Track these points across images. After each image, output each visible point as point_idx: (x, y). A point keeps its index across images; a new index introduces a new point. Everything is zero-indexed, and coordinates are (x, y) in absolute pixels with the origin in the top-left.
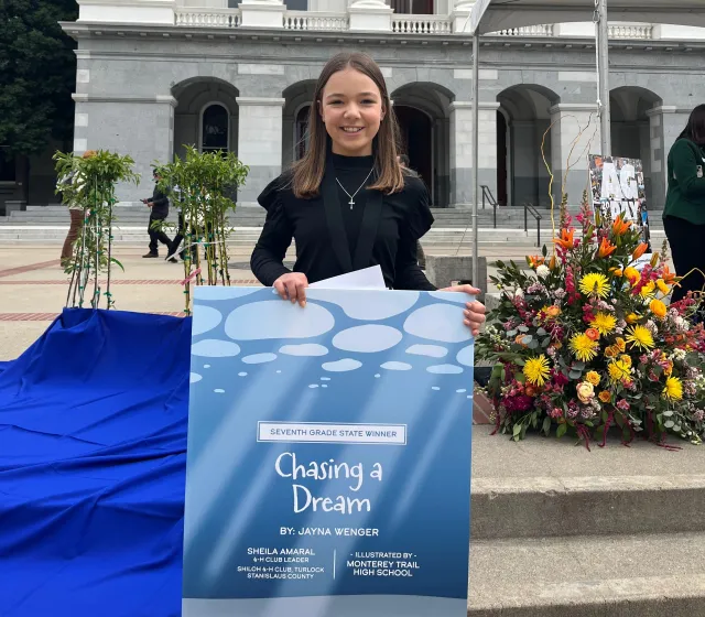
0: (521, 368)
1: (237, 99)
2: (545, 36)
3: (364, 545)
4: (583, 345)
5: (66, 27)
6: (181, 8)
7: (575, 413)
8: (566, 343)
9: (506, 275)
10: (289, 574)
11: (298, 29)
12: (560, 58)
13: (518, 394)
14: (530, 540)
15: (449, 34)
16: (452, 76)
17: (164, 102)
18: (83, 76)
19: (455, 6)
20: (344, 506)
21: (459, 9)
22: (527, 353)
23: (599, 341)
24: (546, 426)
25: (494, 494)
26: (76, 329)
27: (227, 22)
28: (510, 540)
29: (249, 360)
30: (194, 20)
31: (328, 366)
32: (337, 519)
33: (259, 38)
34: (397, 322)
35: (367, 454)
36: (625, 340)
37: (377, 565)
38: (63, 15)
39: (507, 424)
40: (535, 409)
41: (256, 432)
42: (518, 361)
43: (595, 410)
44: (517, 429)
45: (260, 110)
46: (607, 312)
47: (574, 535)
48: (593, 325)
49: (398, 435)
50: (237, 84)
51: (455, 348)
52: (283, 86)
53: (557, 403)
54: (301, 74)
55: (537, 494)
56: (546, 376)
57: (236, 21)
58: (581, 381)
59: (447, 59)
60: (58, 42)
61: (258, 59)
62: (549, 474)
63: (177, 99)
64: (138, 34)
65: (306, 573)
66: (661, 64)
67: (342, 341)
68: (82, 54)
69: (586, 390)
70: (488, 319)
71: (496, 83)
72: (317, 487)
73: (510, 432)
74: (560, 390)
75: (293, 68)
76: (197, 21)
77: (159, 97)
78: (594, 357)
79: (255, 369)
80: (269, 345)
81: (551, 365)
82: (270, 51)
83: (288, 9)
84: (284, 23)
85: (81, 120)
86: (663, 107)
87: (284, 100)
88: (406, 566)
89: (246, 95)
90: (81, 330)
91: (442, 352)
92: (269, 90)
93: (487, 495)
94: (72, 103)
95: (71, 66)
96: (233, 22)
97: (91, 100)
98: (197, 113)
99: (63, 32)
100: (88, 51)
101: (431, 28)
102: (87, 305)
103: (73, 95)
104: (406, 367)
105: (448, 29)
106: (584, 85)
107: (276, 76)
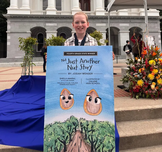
0: (136, 82)
1: (46, 31)
2: (116, 16)
4: (151, 76)
5: (4, 15)
6: (32, 10)
7: (151, 92)
8: (146, 76)
9: (130, 62)
11: (60, 15)
12: (120, 21)
13: (137, 88)
14: (148, 120)
15: (94, 15)
16: (96, 25)
17: (29, 33)
18: (9, 27)
19: (96, 9)
21: (97, 10)
22: (138, 79)
23: (155, 75)
24: (143, 96)
25: (139, 110)
26: (26, 80)
27: (43, 14)
28: (144, 120)
30: (35, 13)
33: (51, 17)
36: (160, 75)
38: (3, 13)
39: (134, 96)
40: (140, 92)
42: (136, 81)
43: (155, 91)
44: (137, 97)
46: (156, 69)
47: (158, 118)
48: (153, 72)
50: (46, 28)
52: (57, 28)
53: (146, 90)
54: (61, 25)
55: (149, 109)
56: (143, 84)
57: (45, 13)
58: (151, 84)
59: (94, 21)
60: (2, 19)
61: (50, 22)
62: (149, 105)
63: (31, 32)
64: (22, 17)
66: (142, 22)
68: (8, 22)
69: (153, 86)
70: (127, 72)
71: (106, 27)
73: (135, 97)
74: (146, 87)
75: (59, 24)
76: (36, 13)
77: (27, 32)
78: (154, 79)
81: (144, 81)
82: (53, 20)
83: (57, 10)
84: (56, 14)
85: (8, 37)
86: (143, 31)
87: (57, 32)
89: (48, 31)
90: (27, 80)
92: (54, 29)
93: (137, 110)
94: (6, 34)
95: (6, 25)
96: (44, 14)
97: (11, 33)
98: (36, 35)
99: (3, 16)
100: (10, 21)
101: (91, 14)
102: (27, 75)
103: (6, 32)
105: (94, 14)
106: (125, 27)
107: (55, 26)
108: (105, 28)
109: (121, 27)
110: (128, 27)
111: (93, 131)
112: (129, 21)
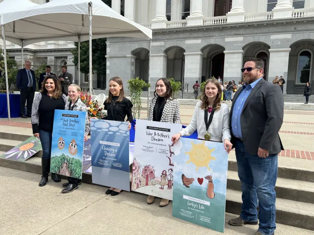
1: (149, 55)
3: (114, 161)
10: (104, 164)
16: (224, 41)
17: (129, 57)
18: (108, 50)
20: (112, 155)
29: (98, 131)
31: (109, 133)
32: (111, 157)
34: (118, 126)
35: (114, 147)
37: (116, 165)
41: (99, 142)
45: (156, 58)
49: (119, 145)
51: (126, 132)
52: (164, 49)
59: (223, 34)
61: (156, 40)
65: (107, 165)
67: (110, 129)
71: (243, 42)
72: (108, 152)
75: (167, 42)
77: (127, 55)
79: (99, 132)
80: (100, 129)
82: (160, 37)
88: (120, 166)
91: (124, 132)
92: (159, 51)
97: (110, 57)
100: (109, 42)
101: (218, 22)
103: (106, 56)
104: (119, 134)
105: (225, 21)
106: (281, 40)
107: (161, 46)
108: (240, 45)
109: (273, 41)
110: (288, 40)
111: (72, 164)
112: (292, 28)
